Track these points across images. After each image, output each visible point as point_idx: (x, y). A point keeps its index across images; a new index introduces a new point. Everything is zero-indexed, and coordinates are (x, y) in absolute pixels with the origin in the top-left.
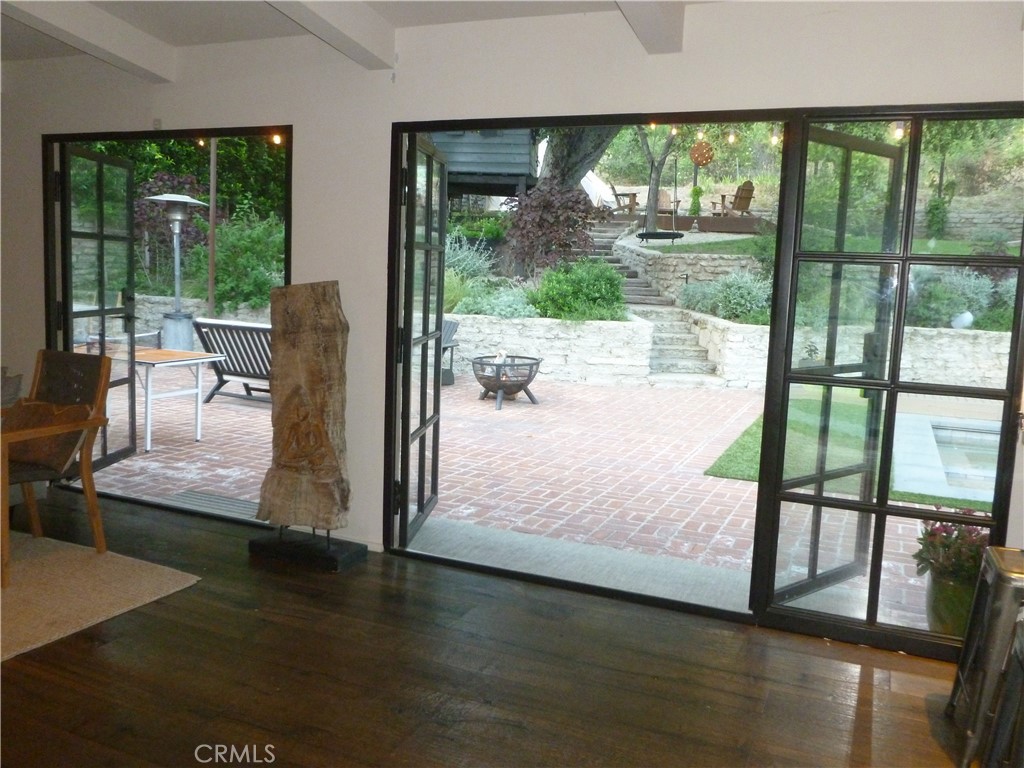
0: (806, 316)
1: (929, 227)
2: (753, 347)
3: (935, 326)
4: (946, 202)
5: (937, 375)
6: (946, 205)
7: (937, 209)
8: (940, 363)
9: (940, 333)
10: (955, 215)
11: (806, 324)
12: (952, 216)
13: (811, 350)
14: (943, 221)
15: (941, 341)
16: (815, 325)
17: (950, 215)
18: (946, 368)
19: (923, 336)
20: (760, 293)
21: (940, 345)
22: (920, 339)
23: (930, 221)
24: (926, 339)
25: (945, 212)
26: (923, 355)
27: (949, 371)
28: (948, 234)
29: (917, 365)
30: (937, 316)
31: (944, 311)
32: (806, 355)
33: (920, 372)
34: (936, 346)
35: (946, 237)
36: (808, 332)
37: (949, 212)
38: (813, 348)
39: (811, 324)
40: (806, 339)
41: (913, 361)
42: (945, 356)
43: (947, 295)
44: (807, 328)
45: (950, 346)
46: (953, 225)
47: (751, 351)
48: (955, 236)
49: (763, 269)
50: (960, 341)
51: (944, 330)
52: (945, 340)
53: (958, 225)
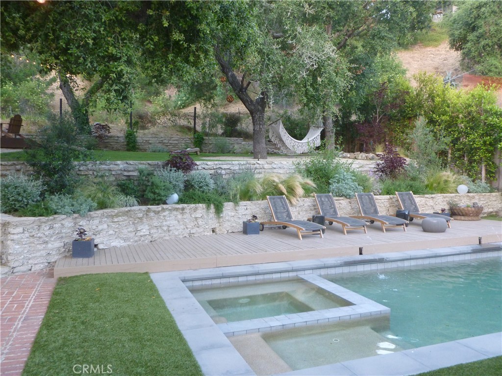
0: (73, 205)
1: (128, 145)
2: (33, 236)
3: (158, 204)
4: (135, 132)
5: (165, 236)
6: (135, 133)
7: (131, 135)
8: (165, 228)
9: (163, 209)
10: (140, 139)
11: (74, 212)
12: (139, 140)
13: (81, 233)
14: (135, 142)
15: (164, 214)
16: (81, 212)
17: (138, 139)
18: (169, 231)
19: (154, 211)
20: (34, 190)
21: (164, 216)
22: (152, 214)
23: (128, 142)
24: (155, 214)
25: (135, 137)
26: (155, 225)
27: (171, 233)
28: (138, 149)
29: (152, 231)
30: (159, 198)
31: (163, 194)
32: (78, 237)
33: (154, 236)
34: (162, 217)
35: (136, 150)
36: (76, 218)
37: (137, 137)
38: (82, 231)
39: (78, 212)
40: (75, 224)
41: (149, 230)
42: (168, 223)
43: (162, 184)
44: (76, 215)
45: (170, 217)
46: (140, 144)
47: (32, 240)
48: (141, 150)
49: (35, 171)
50: (175, 213)
51: (165, 206)
52: (167, 213)
53: (143, 144)
